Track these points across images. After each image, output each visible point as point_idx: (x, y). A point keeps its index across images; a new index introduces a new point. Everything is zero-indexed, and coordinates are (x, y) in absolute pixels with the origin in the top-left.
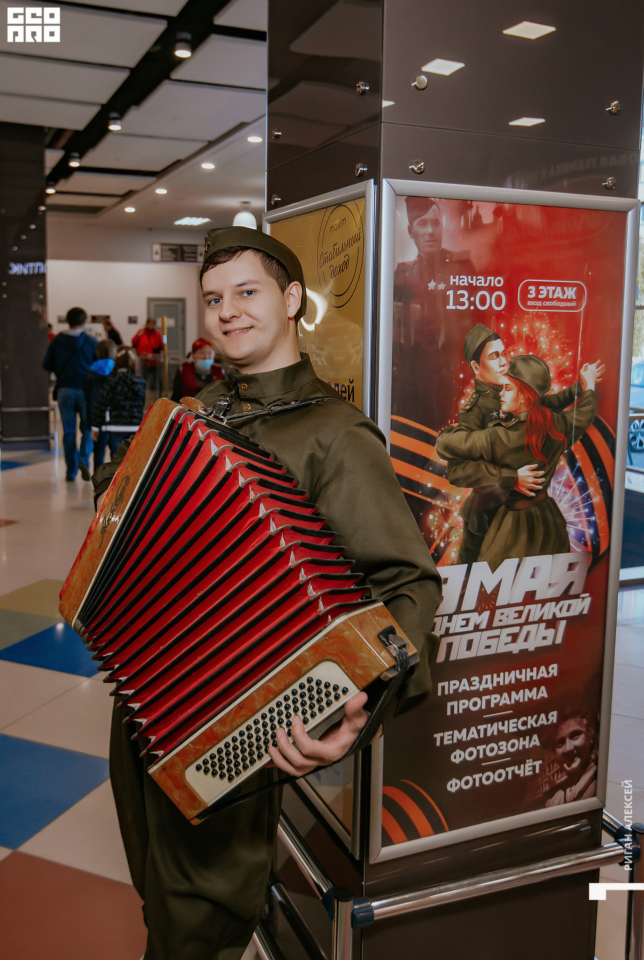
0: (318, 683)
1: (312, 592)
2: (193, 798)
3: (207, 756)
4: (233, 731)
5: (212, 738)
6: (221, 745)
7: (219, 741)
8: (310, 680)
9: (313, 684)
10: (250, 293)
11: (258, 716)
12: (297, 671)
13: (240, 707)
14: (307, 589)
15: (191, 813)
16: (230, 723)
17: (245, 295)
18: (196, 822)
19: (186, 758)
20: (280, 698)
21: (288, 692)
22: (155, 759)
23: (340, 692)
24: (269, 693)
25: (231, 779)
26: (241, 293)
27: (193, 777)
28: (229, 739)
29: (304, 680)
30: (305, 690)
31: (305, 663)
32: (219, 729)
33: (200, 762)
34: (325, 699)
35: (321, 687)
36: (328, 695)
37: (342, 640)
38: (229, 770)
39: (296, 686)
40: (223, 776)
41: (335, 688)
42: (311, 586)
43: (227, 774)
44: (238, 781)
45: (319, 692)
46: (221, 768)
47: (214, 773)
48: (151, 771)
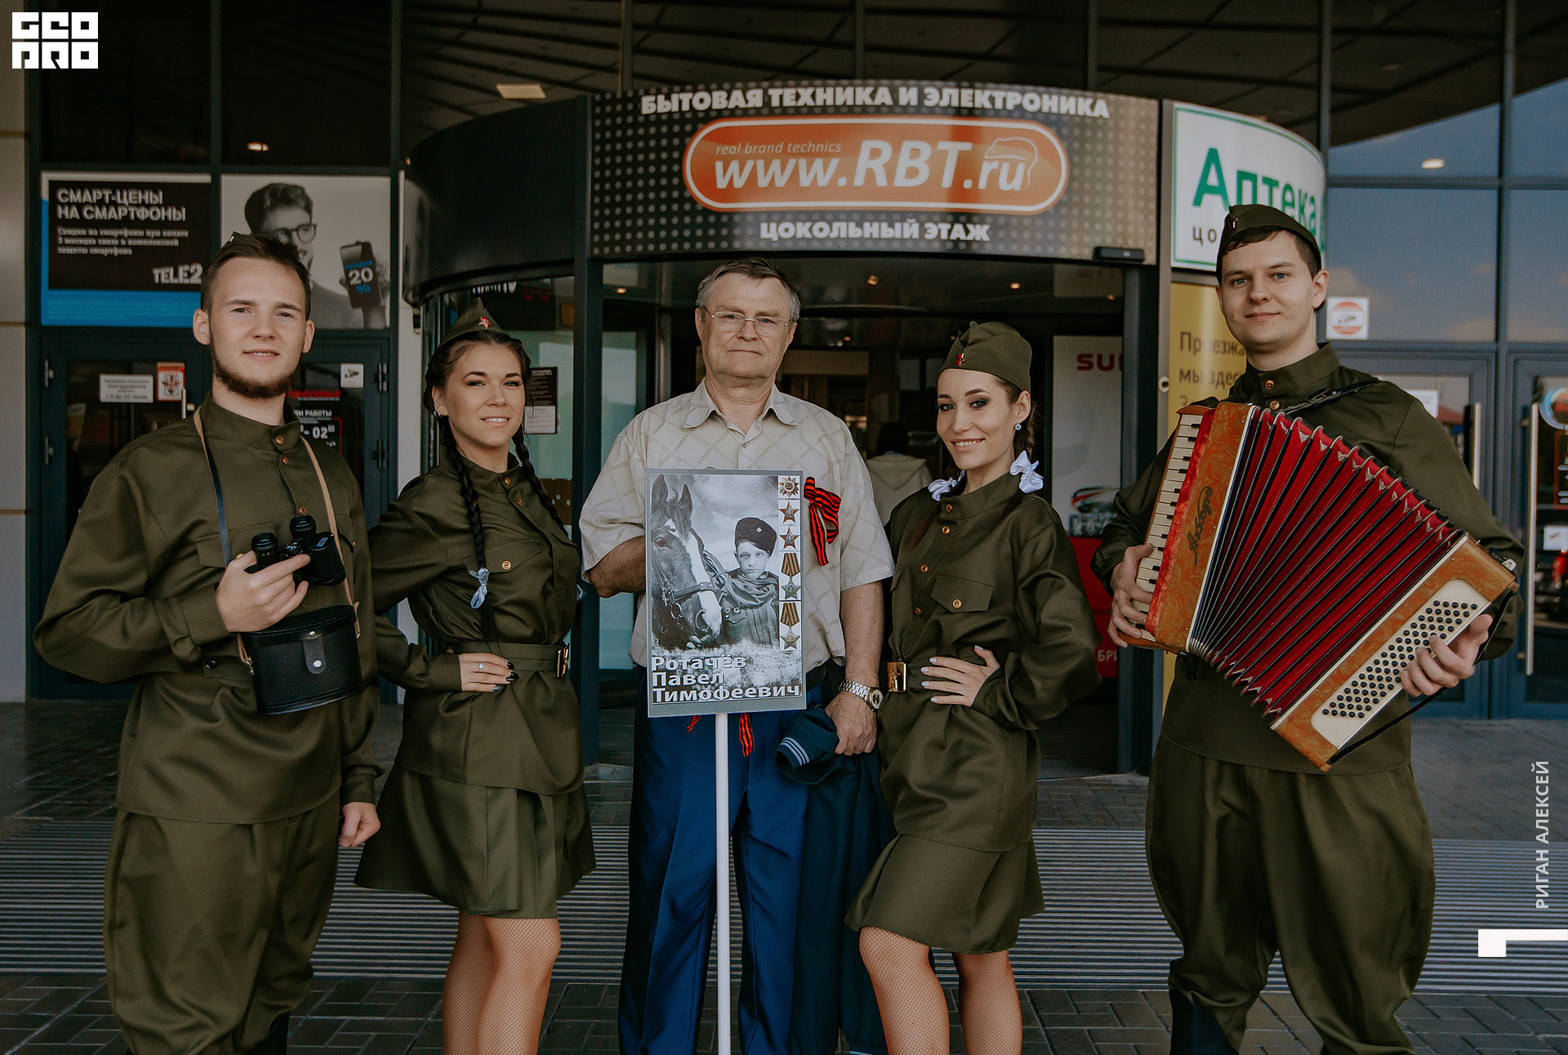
0: (1446, 604)
2: (1324, 742)
3: (1333, 698)
5: (1340, 678)
6: (1348, 684)
7: (1346, 679)
8: (1436, 604)
9: (1441, 607)
10: (1281, 275)
11: (1385, 649)
12: (1420, 598)
13: (1367, 642)
15: (1322, 758)
16: (1354, 664)
17: (1276, 277)
20: (1407, 627)
21: (1415, 619)
22: (1276, 716)
23: (1468, 609)
24: (1395, 624)
26: (1272, 275)
27: (1321, 723)
28: (1355, 677)
29: (1429, 604)
30: (1433, 615)
33: (1326, 706)
34: (1454, 619)
35: (1450, 608)
36: (1456, 614)
37: (1468, 558)
38: (1359, 708)
39: (1422, 612)
40: (1352, 715)
41: (1464, 606)
42: (1428, 524)
43: (1357, 712)
44: (1369, 716)
45: (1447, 613)
46: (1350, 707)
47: (1343, 714)
48: (1275, 726)
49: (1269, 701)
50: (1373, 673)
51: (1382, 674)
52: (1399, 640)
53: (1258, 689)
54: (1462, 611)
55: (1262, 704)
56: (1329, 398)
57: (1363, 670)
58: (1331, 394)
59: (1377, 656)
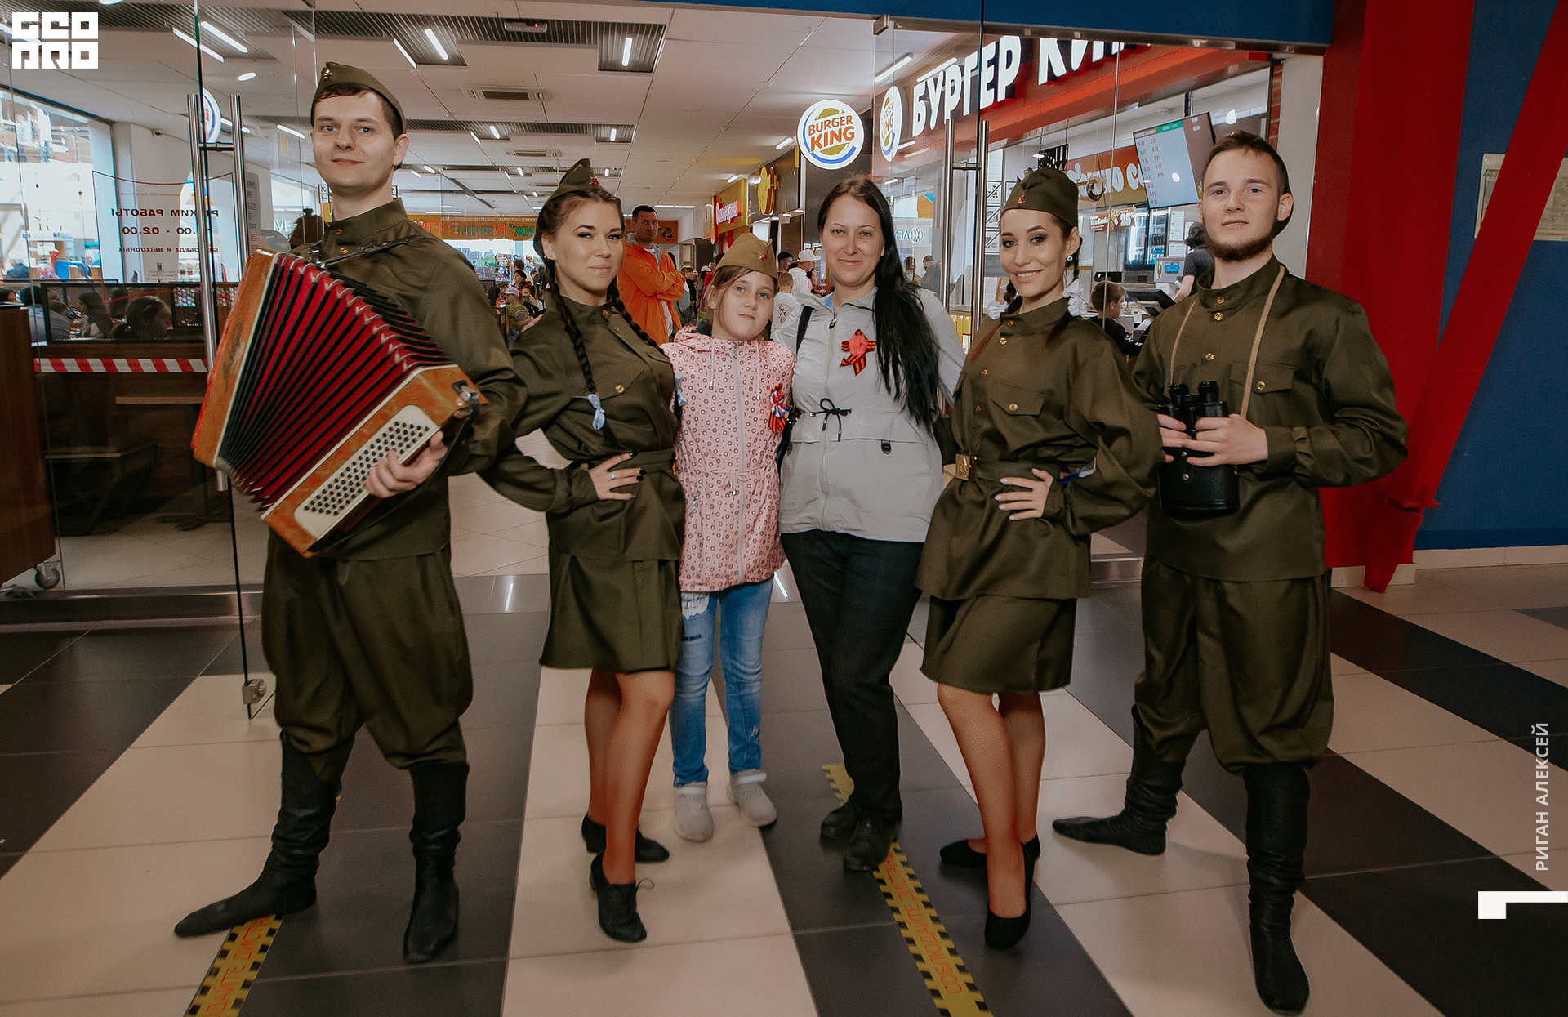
1: (397, 358)
4: (333, 472)
14: (394, 358)
19: (295, 501)
25: (336, 513)
31: (391, 409)
32: (323, 473)
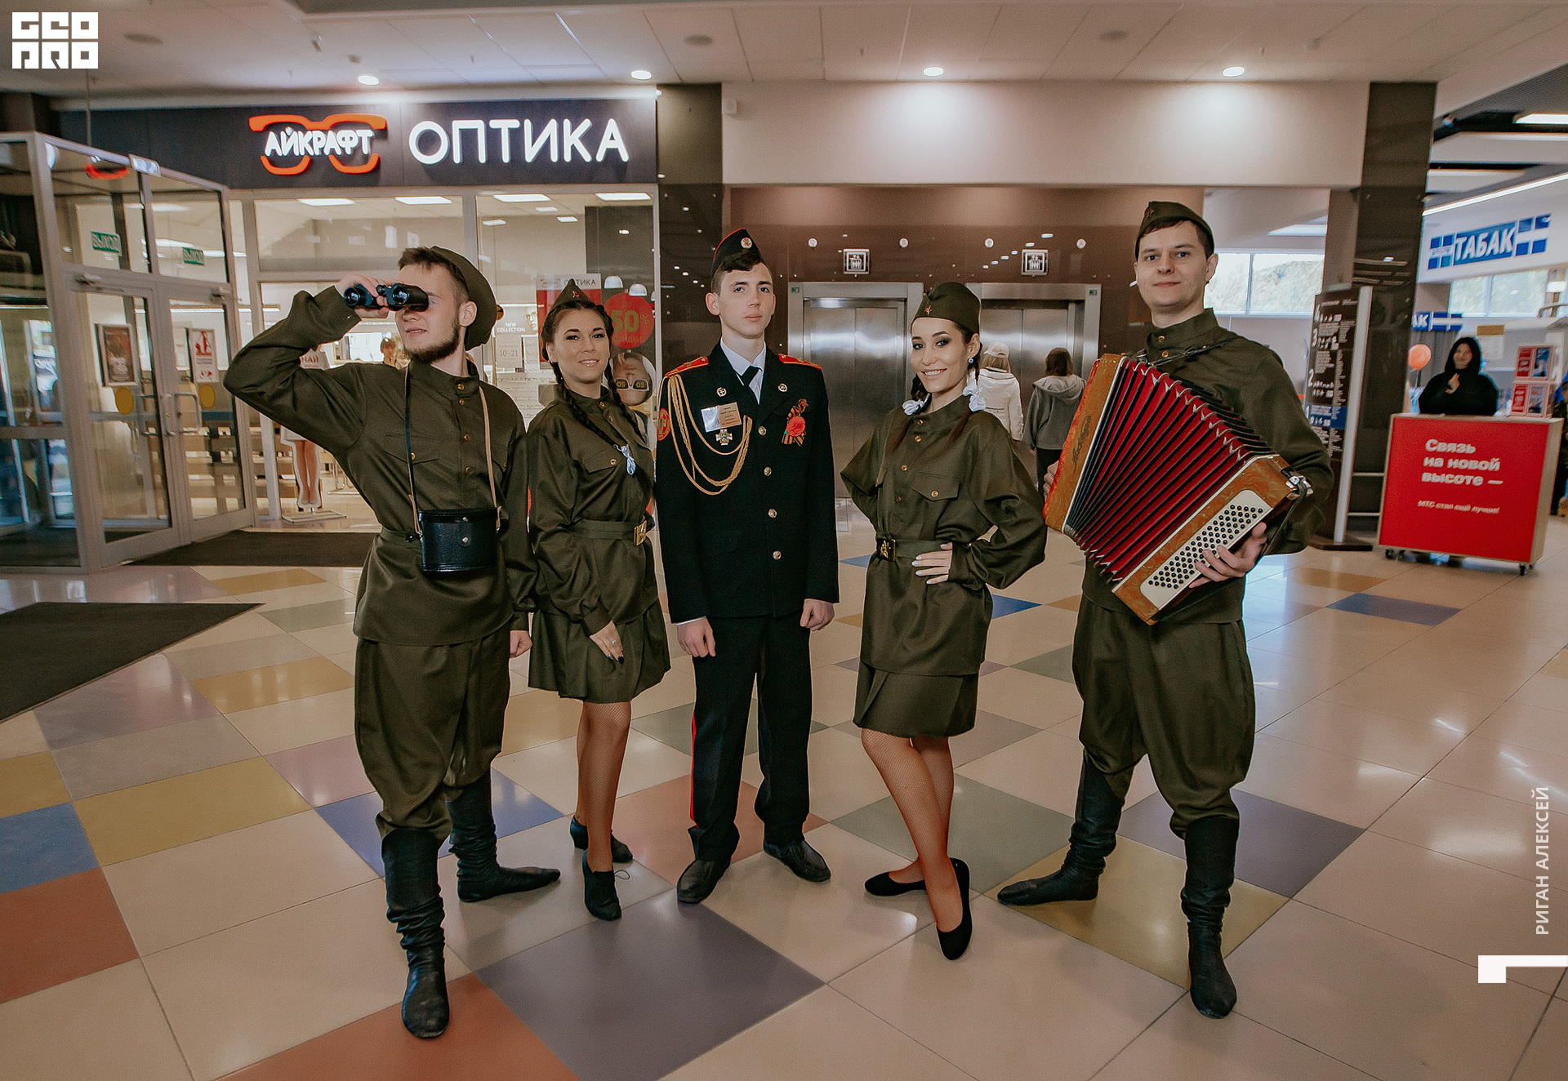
0: (1239, 508)
2: (1149, 604)
3: (1156, 573)
5: (1160, 559)
6: (1167, 563)
7: (1166, 560)
8: (1232, 507)
9: (1236, 510)
10: (1183, 254)
11: (1194, 539)
12: (1219, 503)
15: (1147, 617)
16: (1171, 549)
17: (1179, 255)
18: (1151, 622)
20: (1210, 523)
21: (1216, 518)
22: (1118, 582)
23: (1256, 513)
24: (1200, 522)
26: (1177, 253)
27: (1146, 589)
28: (1172, 559)
29: (1227, 507)
30: (1230, 515)
33: (1151, 578)
34: (1245, 519)
35: (1242, 511)
36: (1247, 516)
37: (1255, 474)
38: (1175, 581)
39: (1221, 513)
40: (1169, 586)
41: (1253, 510)
42: (1231, 447)
43: (1173, 584)
44: (1182, 588)
45: (1240, 515)
46: (1168, 580)
47: (1163, 585)
48: (1113, 591)
49: (1114, 572)
50: (1185, 556)
51: (1192, 557)
52: (1204, 533)
53: (1108, 564)
54: (1251, 514)
55: (1108, 574)
56: (1200, 351)
57: (1177, 554)
58: (1201, 348)
59: (1188, 544)
